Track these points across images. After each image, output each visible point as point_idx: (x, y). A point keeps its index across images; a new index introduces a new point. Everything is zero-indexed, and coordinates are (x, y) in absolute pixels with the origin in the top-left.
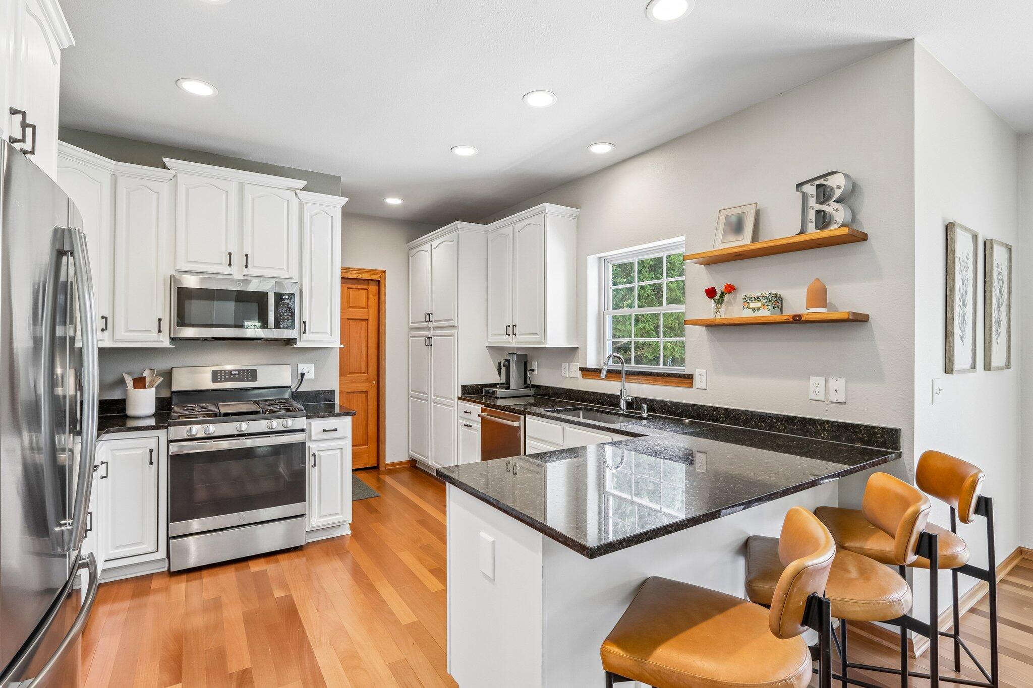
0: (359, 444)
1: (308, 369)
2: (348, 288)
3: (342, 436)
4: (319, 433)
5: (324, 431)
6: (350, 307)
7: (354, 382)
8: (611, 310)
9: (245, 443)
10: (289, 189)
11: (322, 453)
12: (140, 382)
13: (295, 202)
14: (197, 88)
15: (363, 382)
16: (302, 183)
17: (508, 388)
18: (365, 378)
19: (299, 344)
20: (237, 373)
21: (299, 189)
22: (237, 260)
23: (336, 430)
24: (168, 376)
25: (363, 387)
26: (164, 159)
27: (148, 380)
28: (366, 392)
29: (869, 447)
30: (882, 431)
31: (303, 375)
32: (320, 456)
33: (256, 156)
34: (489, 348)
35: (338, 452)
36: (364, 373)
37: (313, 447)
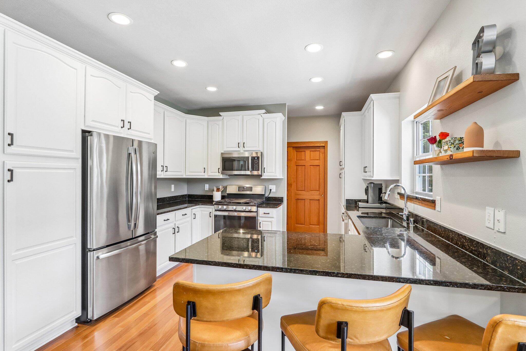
0: (315, 224)
1: (273, 187)
2: (310, 151)
3: (271, 216)
4: (262, 214)
5: (264, 213)
6: (311, 160)
7: (313, 195)
8: (421, 154)
9: (235, 214)
10: (259, 114)
11: (264, 223)
12: (218, 190)
13: (261, 119)
14: (212, 89)
15: (317, 195)
16: (264, 111)
17: (367, 202)
18: (318, 193)
19: (263, 177)
20: (246, 188)
21: (262, 114)
22: (241, 145)
23: (269, 214)
24: (225, 188)
25: (317, 197)
26: (220, 113)
27: (220, 189)
28: (319, 200)
29: (512, 277)
30: (521, 263)
31: (271, 190)
32: (263, 223)
33: (252, 103)
34: (363, 179)
35: (270, 223)
36: (318, 191)
37: (260, 219)
